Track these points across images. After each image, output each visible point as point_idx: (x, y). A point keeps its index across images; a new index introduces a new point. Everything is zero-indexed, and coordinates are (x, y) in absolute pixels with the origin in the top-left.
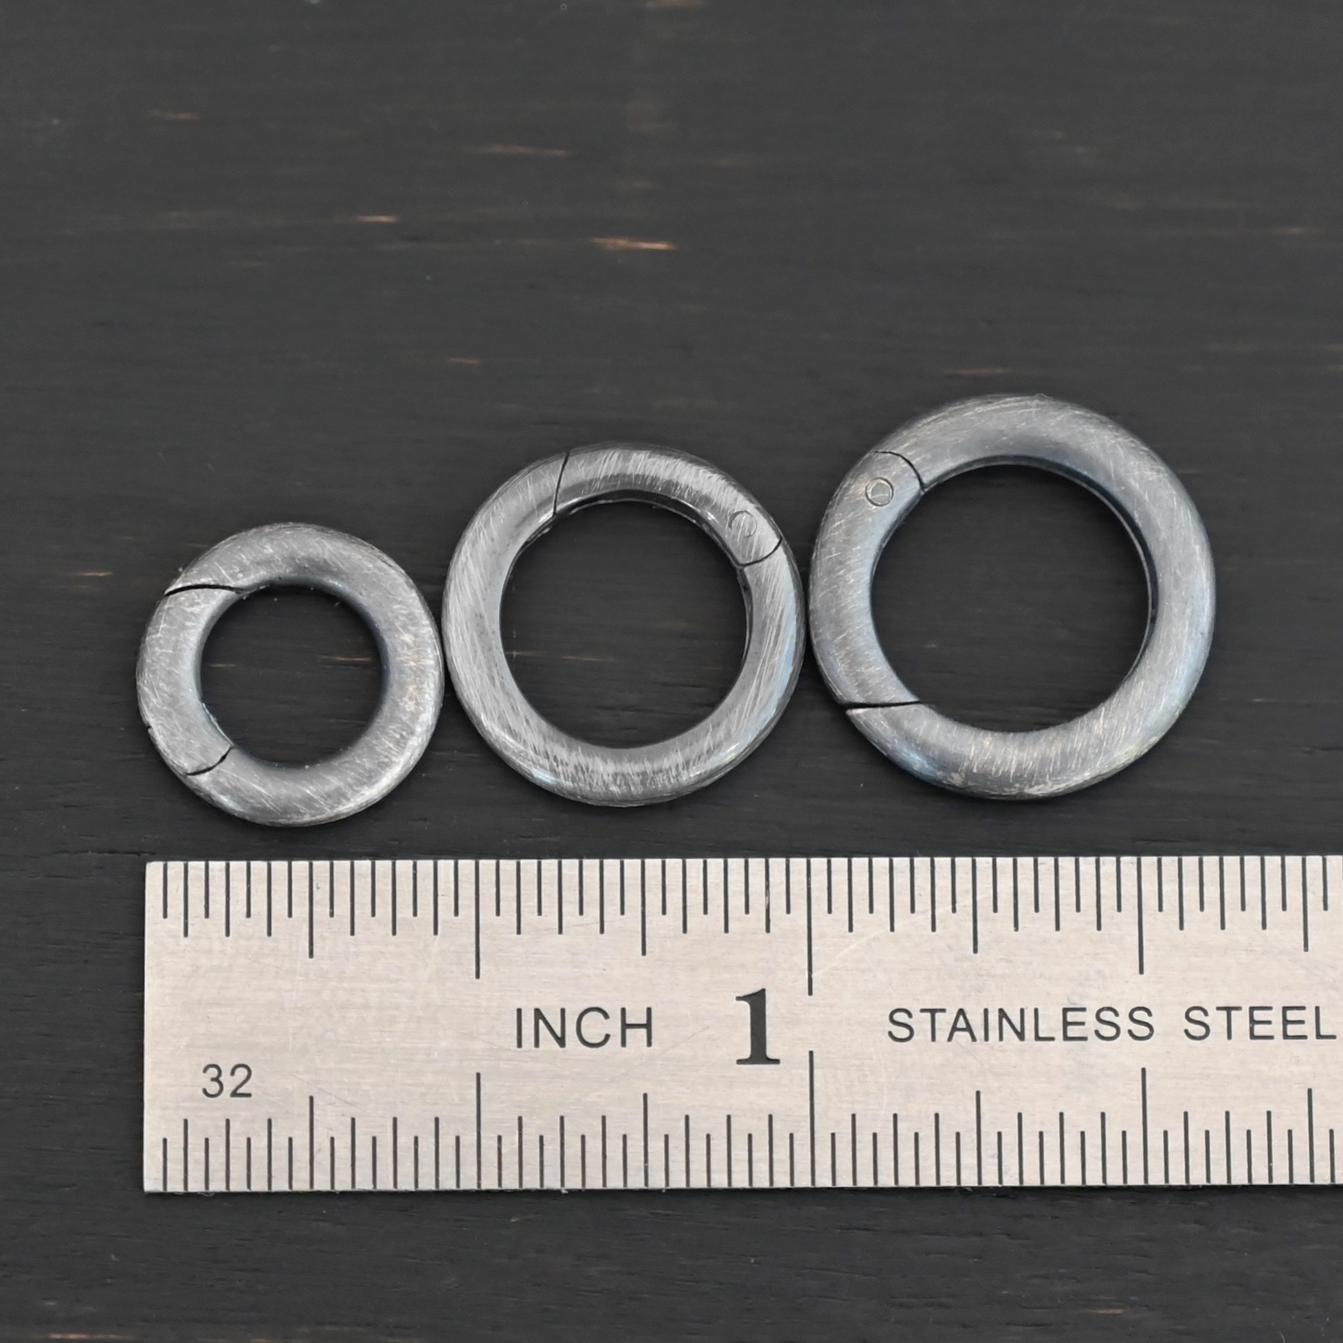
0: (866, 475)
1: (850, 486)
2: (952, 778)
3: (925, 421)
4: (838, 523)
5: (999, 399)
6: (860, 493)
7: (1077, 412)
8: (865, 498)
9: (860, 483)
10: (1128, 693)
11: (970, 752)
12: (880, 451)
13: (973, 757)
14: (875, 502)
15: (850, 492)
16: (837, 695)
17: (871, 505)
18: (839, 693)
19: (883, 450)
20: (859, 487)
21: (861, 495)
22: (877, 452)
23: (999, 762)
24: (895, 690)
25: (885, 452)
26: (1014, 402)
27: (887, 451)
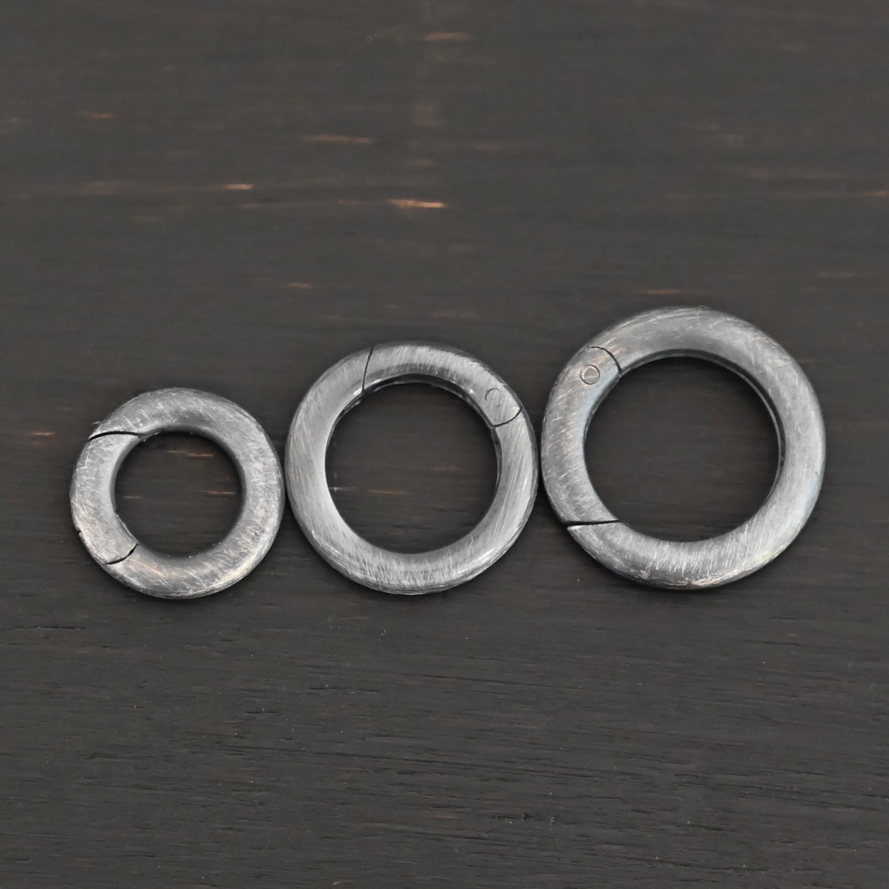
0: (580, 363)
1: (569, 370)
2: (641, 574)
3: (622, 325)
4: (561, 396)
5: (675, 309)
6: (576, 375)
7: (728, 319)
8: (580, 379)
9: (577, 368)
10: (764, 514)
11: (654, 555)
12: (590, 346)
13: (656, 559)
14: (587, 382)
15: (569, 375)
16: (561, 516)
17: (584, 384)
18: (562, 515)
19: (593, 345)
20: (575, 371)
21: (577, 377)
22: (588, 347)
23: (674, 563)
24: (601, 513)
25: (594, 347)
26: (684, 312)
27: (595, 346)
